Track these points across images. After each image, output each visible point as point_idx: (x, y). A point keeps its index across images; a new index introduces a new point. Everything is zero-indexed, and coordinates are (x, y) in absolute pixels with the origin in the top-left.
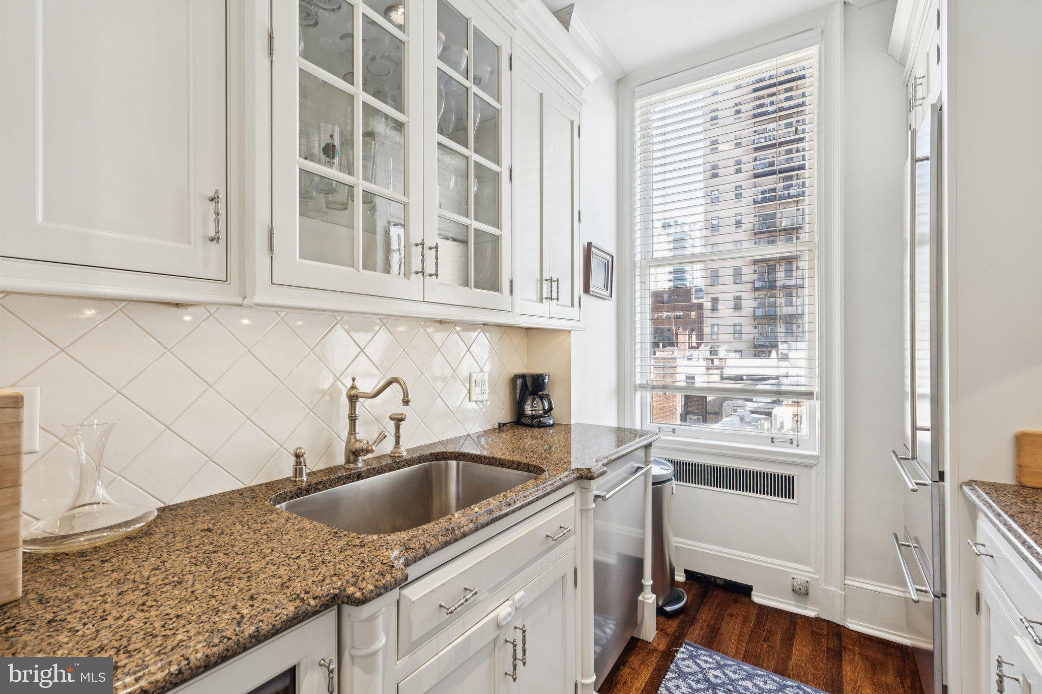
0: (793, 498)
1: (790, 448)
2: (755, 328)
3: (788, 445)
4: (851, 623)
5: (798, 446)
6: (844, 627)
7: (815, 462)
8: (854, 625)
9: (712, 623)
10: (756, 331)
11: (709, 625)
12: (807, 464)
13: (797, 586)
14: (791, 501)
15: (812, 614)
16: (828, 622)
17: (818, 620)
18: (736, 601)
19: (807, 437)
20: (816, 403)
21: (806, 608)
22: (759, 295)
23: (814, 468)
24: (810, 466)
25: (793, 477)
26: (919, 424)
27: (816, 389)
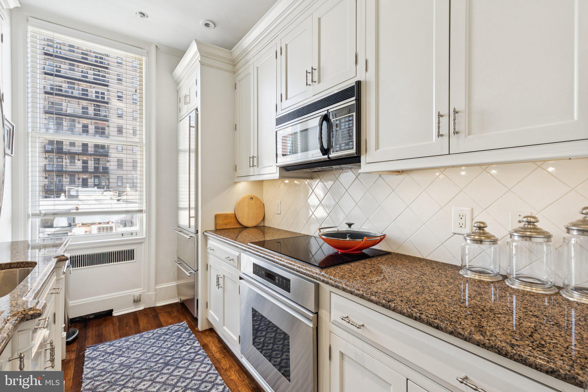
0: (134, 259)
1: (131, 237)
2: (46, 178)
3: (130, 235)
4: (158, 304)
5: (136, 235)
6: (155, 307)
7: (143, 241)
8: (159, 304)
9: (97, 334)
10: (47, 180)
11: (95, 336)
12: (140, 243)
13: (136, 299)
14: (133, 261)
15: (142, 308)
16: (149, 308)
17: (145, 309)
18: (105, 320)
19: (139, 231)
20: (144, 215)
21: (139, 307)
22: (49, 156)
23: (143, 243)
24: (141, 243)
25: (134, 250)
26: (191, 216)
27: (144, 208)
